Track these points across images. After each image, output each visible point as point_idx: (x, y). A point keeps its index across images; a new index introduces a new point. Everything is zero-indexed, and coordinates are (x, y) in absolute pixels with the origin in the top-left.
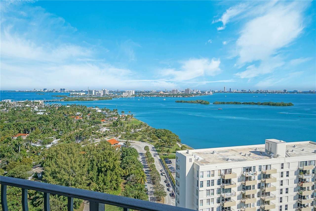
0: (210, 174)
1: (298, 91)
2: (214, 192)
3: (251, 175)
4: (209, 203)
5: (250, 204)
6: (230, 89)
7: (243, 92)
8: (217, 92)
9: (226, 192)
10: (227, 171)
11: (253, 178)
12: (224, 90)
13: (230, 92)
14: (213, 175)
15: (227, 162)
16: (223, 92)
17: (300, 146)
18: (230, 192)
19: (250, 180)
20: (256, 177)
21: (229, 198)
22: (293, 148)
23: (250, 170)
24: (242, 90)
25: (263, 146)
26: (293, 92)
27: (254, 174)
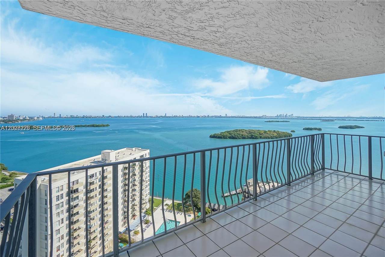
0: (59, 189)
1: (112, 116)
2: (63, 204)
3: (94, 180)
4: (59, 216)
5: (94, 203)
6: (60, 115)
7: (72, 117)
8: (47, 118)
9: (75, 200)
10: (75, 182)
11: (95, 182)
12: (54, 116)
13: (60, 117)
14: (62, 190)
15: (74, 175)
16: (53, 117)
17: (122, 152)
18: (78, 199)
19: (93, 184)
20: (98, 180)
21: (77, 205)
22: (118, 154)
23: (93, 176)
24: (71, 116)
25: (100, 156)
26: (109, 117)
27: (96, 178)
